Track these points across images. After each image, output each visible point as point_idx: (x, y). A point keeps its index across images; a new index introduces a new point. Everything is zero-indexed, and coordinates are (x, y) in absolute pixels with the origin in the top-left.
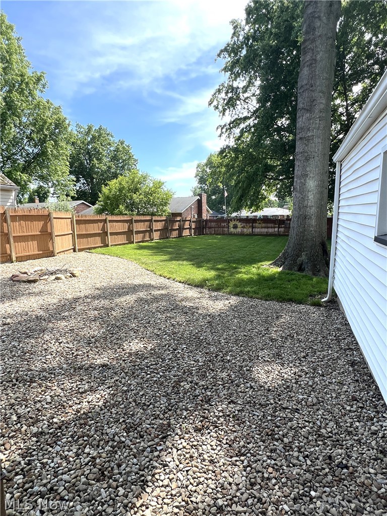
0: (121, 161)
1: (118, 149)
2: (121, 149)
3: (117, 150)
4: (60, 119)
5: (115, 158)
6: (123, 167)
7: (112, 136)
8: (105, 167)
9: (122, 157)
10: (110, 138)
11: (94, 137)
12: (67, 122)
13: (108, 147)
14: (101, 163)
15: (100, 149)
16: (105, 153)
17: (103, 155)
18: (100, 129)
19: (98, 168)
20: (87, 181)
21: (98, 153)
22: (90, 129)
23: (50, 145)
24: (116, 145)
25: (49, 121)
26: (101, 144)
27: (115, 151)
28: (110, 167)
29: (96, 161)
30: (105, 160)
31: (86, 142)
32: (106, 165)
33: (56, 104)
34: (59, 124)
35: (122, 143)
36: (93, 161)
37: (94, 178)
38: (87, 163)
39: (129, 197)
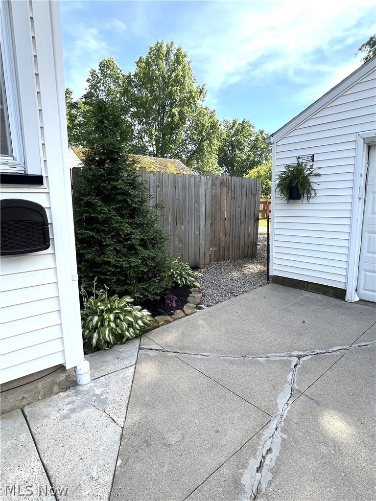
0: (259, 149)
1: (258, 138)
2: (260, 138)
3: (257, 140)
4: (214, 122)
5: (254, 147)
6: (261, 155)
7: (253, 127)
8: (245, 157)
9: (260, 146)
10: (252, 129)
11: (237, 130)
12: (219, 123)
13: (249, 137)
14: (242, 153)
15: (242, 141)
16: (246, 144)
17: (244, 146)
18: (243, 122)
19: (239, 157)
20: (228, 169)
21: (240, 143)
22: (234, 123)
23: (206, 143)
24: (256, 135)
25: (207, 125)
26: (243, 135)
27: (255, 141)
28: (249, 156)
29: (238, 152)
30: (246, 149)
31: (231, 135)
32: (247, 154)
33: (212, 108)
34: (213, 126)
35: (262, 133)
36: (235, 151)
37: (234, 166)
38: (230, 153)
39: (265, 184)
